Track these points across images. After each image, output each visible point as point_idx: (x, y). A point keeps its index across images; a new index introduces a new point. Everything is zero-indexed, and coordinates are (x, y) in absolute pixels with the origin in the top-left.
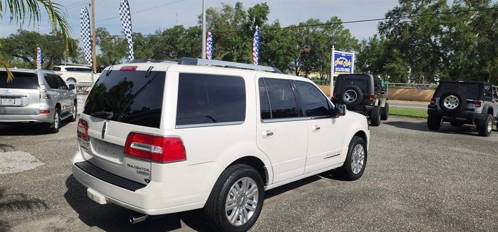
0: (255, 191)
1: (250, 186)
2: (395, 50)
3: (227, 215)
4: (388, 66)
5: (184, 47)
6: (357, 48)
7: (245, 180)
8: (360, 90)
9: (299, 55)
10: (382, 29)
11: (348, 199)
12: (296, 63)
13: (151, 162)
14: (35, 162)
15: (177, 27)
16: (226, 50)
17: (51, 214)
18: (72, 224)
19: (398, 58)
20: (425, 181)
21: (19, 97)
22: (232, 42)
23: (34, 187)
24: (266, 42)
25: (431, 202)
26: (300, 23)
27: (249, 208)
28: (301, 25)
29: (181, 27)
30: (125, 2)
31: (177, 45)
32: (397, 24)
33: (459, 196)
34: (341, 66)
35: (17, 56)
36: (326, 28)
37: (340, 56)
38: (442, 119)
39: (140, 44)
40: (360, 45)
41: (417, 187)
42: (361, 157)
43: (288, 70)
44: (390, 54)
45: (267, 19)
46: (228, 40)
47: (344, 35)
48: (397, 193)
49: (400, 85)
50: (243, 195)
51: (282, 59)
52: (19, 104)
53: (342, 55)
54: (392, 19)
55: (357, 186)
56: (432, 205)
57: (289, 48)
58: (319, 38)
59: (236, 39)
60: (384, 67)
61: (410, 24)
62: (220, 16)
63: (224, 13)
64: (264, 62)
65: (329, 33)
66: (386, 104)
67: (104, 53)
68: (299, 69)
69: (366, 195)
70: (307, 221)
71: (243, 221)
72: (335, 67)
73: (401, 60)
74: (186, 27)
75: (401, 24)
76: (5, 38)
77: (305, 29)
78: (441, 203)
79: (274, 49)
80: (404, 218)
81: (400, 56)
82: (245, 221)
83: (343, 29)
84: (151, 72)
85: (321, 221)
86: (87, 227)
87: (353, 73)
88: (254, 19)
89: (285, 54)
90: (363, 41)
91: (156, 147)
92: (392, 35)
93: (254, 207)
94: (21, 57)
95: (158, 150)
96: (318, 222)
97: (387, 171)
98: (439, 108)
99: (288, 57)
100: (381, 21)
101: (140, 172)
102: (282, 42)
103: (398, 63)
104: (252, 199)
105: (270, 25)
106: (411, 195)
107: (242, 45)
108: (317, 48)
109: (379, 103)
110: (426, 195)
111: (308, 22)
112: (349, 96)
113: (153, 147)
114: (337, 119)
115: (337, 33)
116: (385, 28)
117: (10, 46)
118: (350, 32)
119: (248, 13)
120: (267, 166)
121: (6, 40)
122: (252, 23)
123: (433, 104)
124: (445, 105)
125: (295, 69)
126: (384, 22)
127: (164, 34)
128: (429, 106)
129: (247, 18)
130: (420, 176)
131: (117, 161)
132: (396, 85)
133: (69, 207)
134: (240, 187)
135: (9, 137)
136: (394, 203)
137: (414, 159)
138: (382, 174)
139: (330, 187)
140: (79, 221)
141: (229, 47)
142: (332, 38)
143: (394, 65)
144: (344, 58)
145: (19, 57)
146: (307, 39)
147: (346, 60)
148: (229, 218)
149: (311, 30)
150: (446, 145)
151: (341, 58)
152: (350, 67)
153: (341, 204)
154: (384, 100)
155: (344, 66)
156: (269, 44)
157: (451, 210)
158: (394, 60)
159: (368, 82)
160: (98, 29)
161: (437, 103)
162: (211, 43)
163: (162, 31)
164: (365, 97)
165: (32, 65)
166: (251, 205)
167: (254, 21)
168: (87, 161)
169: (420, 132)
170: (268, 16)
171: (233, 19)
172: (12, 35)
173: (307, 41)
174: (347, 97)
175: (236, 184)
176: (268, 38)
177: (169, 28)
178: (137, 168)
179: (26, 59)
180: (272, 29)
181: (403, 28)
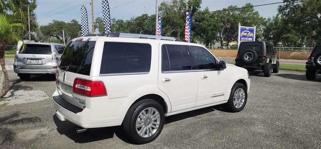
0: (157, 116)
1: (154, 113)
2: (290, 25)
3: (137, 130)
4: (285, 36)
5: (148, 27)
6: (265, 24)
7: (150, 109)
8: (256, 53)
9: (222, 30)
10: (281, 10)
11: (227, 124)
12: (220, 35)
13: (85, 96)
14: (45, 96)
15: (143, 15)
16: (173, 29)
17: (43, 126)
18: (52, 132)
19: (292, 30)
20: (288, 114)
21: (41, 59)
22: (177, 23)
23: (39, 111)
24: (200, 22)
25: (287, 128)
26: (224, 9)
27: (154, 126)
28: (224, 10)
29: (146, 15)
30: (105, 1)
31: (144, 27)
32: (292, 6)
33: (311, 125)
34: (246, 37)
35: (53, 36)
36: (242, 11)
37: (245, 29)
38: (317, 72)
39: (122, 27)
40: (267, 22)
41: (281, 118)
42: (242, 97)
43: (215, 40)
44: (286, 28)
45: (200, 7)
46: (174, 22)
47: (254, 16)
48: (264, 122)
49: (297, 49)
50: (149, 118)
51: (210, 33)
52: (41, 63)
53: (247, 29)
54: (288, 3)
55: (237, 116)
56: (287, 131)
57: (215, 26)
58: (236, 18)
59: (179, 21)
60: (282, 36)
61: (302, 6)
62: (170, 7)
63: (172, 4)
64: (198, 35)
65: (244, 14)
66: (277, 62)
67: (101, 32)
68: (222, 39)
69: (240, 122)
70: (193, 137)
71: (149, 135)
72: (241, 37)
73: (294, 32)
74: (149, 15)
75: (295, 6)
76: (46, 25)
77: (227, 12)
78: (294, 129)
79: (204, 26)
80: (262, 138)
81: (293, 29)
82: (150, 135)
83: (254, 12)
84: (89, 41)
85: (203, 137)
86: (59, 134)
87: (254, 41)
88: (192, 7)
89: (212, 30)
90: (269, 19)
91: (88, 87)
92: (288, 14)
93: (157, 126)
94: (55, 36)
95: (89, 89)
96: (200, 138)
97: (263, 107)
98: (314, 64)
99: (214, 32)
100: (280, 4)
101: (81, 102)
102: (210, 21)
103: (292, 33)
104: (156, 121)
105: (203, 11)
106: (274, 123)
107: (183, 25)
108: (235, 25)
109: (270, 61)
110: (285, 123)
111: (229, 8)
112: (248, 57)
113: (86, 87)
114: (221, 71)
115: (249, 14)
116: (283, 9)
117: (49, 30)
118: (259, 13)
119: (188, 4)
120: (166, 100)
121: (47, 26)
122: (190, 10)
123: (310, 61)
124: (318, 62)
125: (220, 39)
126: (282, 6)
127: (136, 20)
128: (307, 63)
129: (187, 7)
130: (286, 111)
131: (71, 95)
132: (294, 49)
133: (54, 123)
134: (146, 113)
135: (36, 82)
136: (259, 128)
137: (287, 99)
138: (258, 109)
139: (218, 116)
140: (56, 131)
141: (175, 26)
142: (245, 18)
143: (289, 35)
144: (248, 31)
145: (54, 36)
146: (228, 19)
147: (249, 32)
148: (139, 132)
149: (231, 13)
150: (315, 90)
151: (245, 31)
152: (252, 37)
153: (221, 127)
154: (276, 59)
155: (248, 36)
156: (201, 24)
157: (300, 134)
158: (289, 31)
159: (262, 46)
160: (97, 18)
161: (313, 61)
162: (161, 24)
163: (135, 18)
164: (259, 57)
165: (61, 41)
166: (155, 125)
167: (192, 9)
168: (60, 96)
169: (299, 81)
170: (201, 5)
171: (178, 8)
172: (50, 23)
173: (228, 21)
174: (246, 57)
175: (143, 111)
176: (200, 19)
177: (139, 16)
178: (79, 99)
179: (58, 38)
180: (203, 14)
181: (297, 9)
